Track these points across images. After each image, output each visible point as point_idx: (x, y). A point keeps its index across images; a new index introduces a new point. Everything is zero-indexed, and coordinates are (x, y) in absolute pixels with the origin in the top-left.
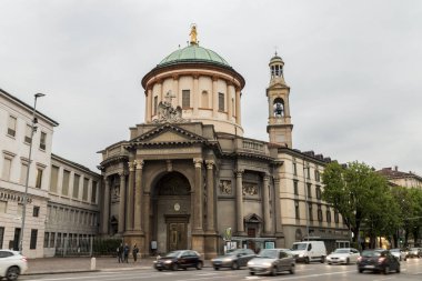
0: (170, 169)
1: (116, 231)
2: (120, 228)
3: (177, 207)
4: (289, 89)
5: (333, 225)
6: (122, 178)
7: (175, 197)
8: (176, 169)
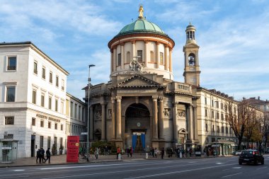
0: (137, 102)
1: (100, 138)
2: (103, 137)
3: (139, 125)
4: (198, 47)
5: (225, 135)
6: (103, 107)
7: (138, 118)
8: (141, 102)
